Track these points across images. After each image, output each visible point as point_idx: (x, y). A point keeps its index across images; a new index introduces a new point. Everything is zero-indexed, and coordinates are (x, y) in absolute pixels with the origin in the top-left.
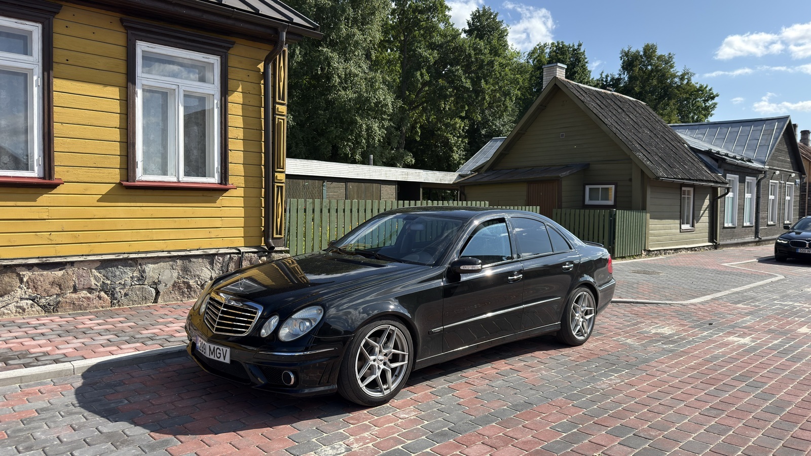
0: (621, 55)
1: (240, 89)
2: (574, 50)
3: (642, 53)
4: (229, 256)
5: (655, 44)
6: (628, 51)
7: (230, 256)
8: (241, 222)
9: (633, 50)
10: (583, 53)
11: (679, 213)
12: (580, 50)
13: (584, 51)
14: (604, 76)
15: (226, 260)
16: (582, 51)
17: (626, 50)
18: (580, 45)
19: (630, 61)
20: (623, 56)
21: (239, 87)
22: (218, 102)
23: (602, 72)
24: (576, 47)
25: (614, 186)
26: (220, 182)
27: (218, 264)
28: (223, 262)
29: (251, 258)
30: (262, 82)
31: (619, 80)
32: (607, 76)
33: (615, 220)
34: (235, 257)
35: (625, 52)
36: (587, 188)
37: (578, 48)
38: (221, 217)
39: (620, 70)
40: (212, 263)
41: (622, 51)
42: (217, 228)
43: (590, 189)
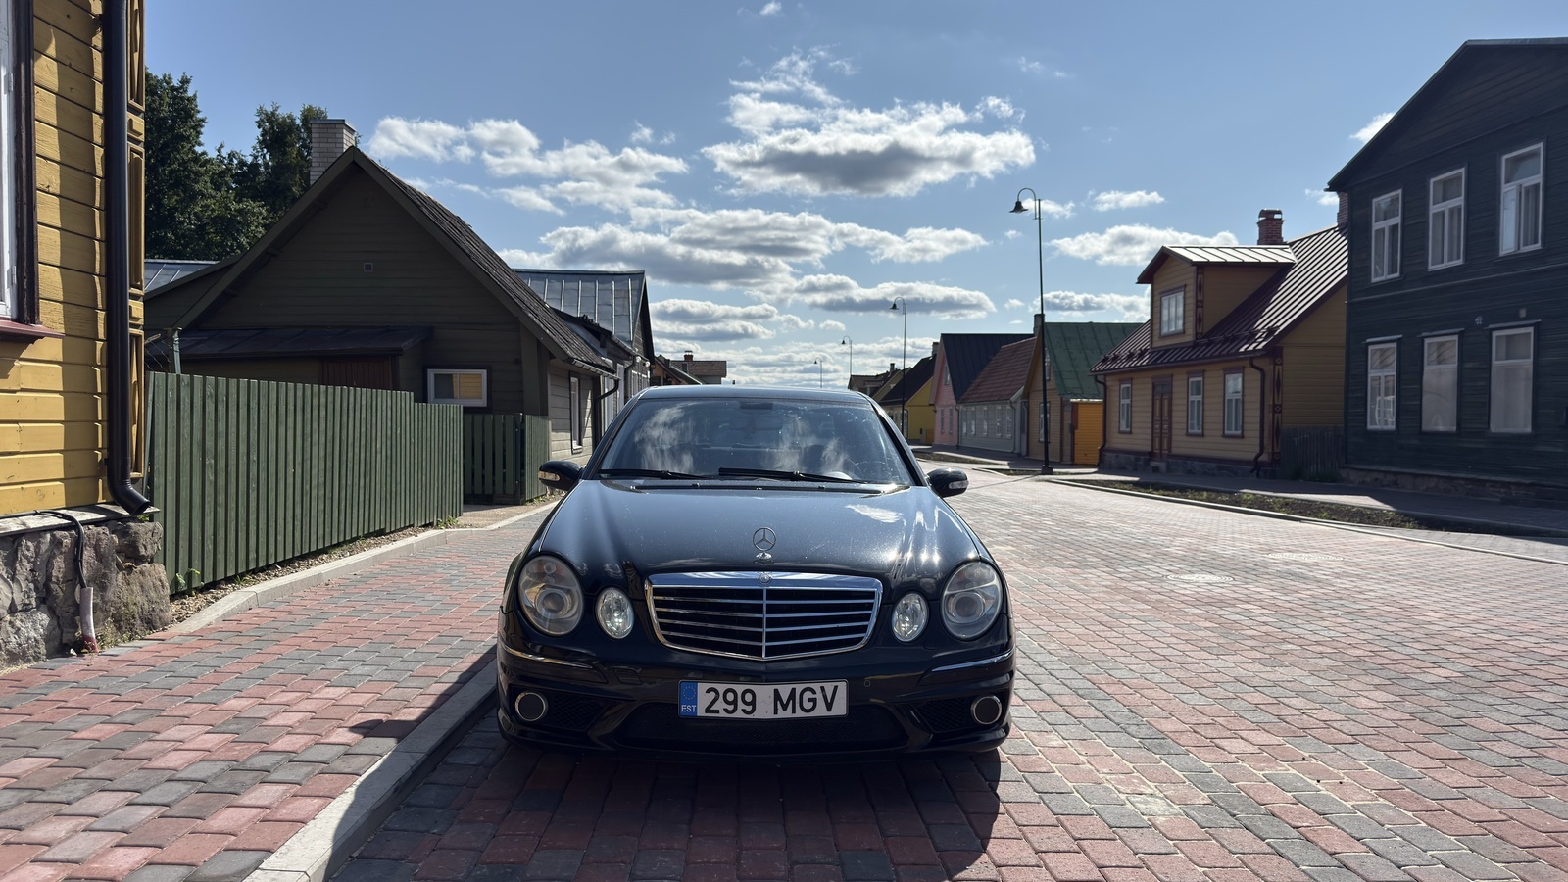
0: (258, 119)
1: (52, 50)
2: (173, 89)
3: (298, 122)
4: (48, 536)
5: (323, 109)
6: (273, 113)
7: (53, 536)
8: (56, 435)
9: (282, 112)
10: (192, 100)
11: (569, 421)
12: (186, 91)
13: (195, 96)
14: (225, 153)
15: (44, 548)
16: (190, 94)
17: (270, 110)
18: (185, 81)
19: (276, 133)
20: (261, 120)
21: (50, 42)
22: (8, 74)
23: (222, 146)
24: (176, 83)
25: (485, 371)
26: (14, 316)
27: (25, 563)
28: (37, 553)
29: (99, 540)
30: (97, 41)
31: (254, 166)
32: (232, 155)
33: (523, 432)
34: (65, 537)
35: (266, 114)
36: (431, 374)
37: (182, 87)
38: (16, 422)
39: (254, 148)
40: (11, 563)
41: (260, 111)
42: (10, 453)
43: (436, 375)
